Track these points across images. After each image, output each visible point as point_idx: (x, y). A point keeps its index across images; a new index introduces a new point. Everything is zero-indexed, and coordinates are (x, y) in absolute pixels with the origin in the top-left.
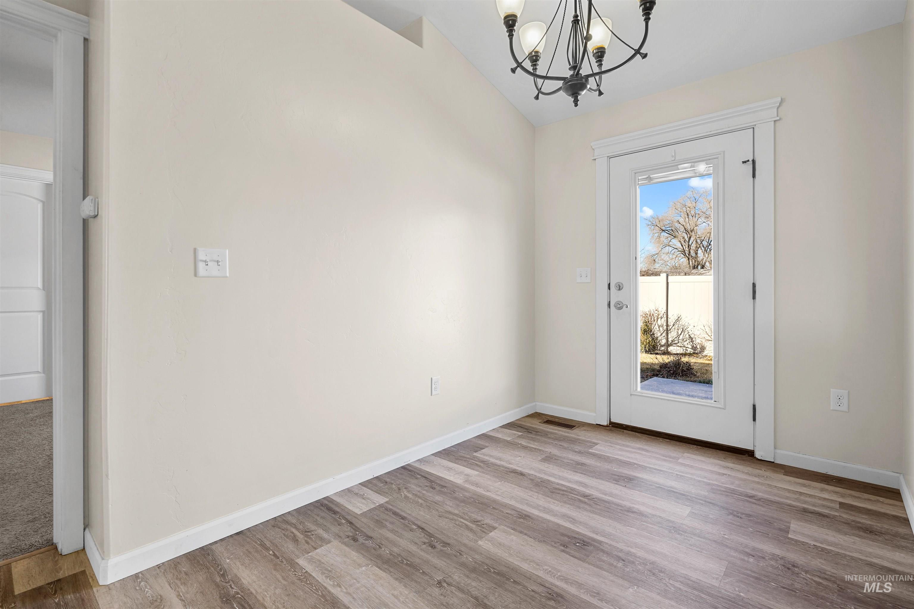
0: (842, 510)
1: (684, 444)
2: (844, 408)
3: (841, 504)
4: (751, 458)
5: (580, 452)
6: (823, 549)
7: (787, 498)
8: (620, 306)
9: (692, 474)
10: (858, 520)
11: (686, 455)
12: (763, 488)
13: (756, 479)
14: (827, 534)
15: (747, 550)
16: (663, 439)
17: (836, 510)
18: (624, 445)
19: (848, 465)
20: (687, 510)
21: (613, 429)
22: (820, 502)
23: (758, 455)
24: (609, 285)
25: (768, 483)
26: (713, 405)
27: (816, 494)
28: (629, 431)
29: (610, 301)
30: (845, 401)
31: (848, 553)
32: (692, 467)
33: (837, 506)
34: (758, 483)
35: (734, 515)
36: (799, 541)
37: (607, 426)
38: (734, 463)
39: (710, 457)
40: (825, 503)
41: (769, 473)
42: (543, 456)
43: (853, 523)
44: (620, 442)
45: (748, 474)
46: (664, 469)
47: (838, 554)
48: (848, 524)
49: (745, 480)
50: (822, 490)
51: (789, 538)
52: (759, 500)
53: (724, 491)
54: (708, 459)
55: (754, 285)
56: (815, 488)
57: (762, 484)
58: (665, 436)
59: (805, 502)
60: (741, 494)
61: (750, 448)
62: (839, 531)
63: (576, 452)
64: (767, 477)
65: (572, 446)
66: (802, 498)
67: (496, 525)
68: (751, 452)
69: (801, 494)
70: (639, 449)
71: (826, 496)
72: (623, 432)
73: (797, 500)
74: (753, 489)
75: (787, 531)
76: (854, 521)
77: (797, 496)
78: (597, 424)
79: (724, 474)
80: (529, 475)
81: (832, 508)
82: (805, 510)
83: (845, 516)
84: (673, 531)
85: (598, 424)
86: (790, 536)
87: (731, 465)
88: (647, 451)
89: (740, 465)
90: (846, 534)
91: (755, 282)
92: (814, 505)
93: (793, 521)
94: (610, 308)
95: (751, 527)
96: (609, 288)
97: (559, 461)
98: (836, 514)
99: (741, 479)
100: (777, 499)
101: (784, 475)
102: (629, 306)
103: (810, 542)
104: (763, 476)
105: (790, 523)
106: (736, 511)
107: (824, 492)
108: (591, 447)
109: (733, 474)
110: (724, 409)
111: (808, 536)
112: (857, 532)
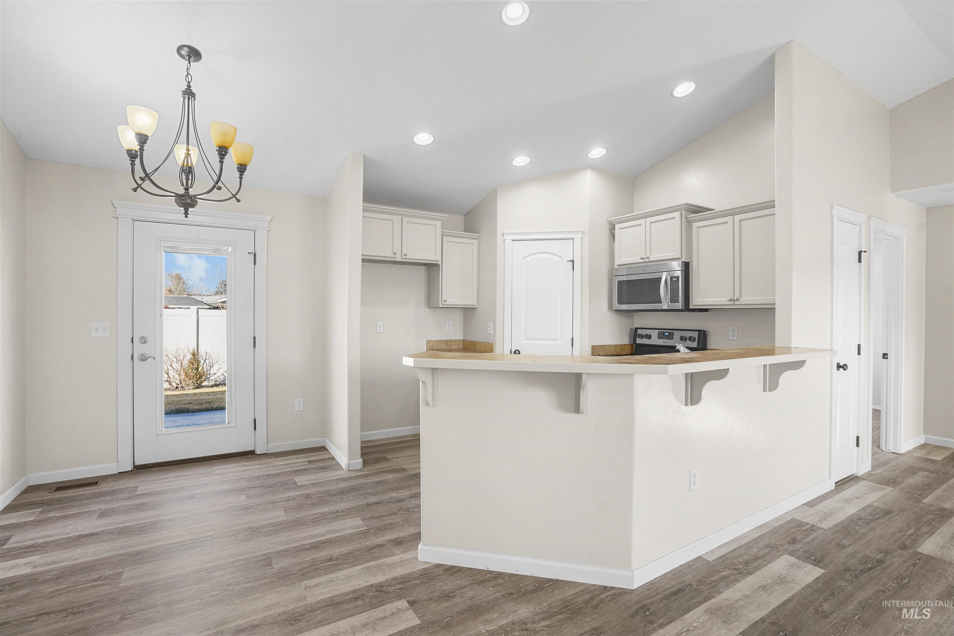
0: (310, 464)
1: (207, 462)
2: (301, 409)
3: (308, 461)
4: (254, 455)
5: (129, 498)
6: (314, 483)
7: (285, 469)
8: (143, 359)
9: (228, 477)
10: (318, 465)
11: (214, 468)
12: (271, 468)
13: (265, 466)
14: (311, 477)
15: (286, 499)
16: (188, 464)
17: (308, 465)
18: (163, 479)
19: (304, 441)
20: (243, 497)
21: (139, 471)
22: (299, 464)
23: (258, 452)
24: (132, 338)
25: (272, 465)
26: (227, 426)
27: (296, 461)
28: (156, 467)
29: (133, 354)
30: (302, 405)
31: (323, 480)
32: (224, 473)
33: (307, 463)
34: (267, 467)
35: (269, 488)
36: (303, 485)
37: (132, 471)
38: (246, 462)
39: (230, 464)
40: (302, 464)
41: (268, 460)
42: (97, 514)
43: (317, 468)
44: (156, 478)
45: (258, 464)
46: (209, 482)
47: (320, 482)
48: (315, 469)
49: (260, 468)
50: (297, 458)
51: (299, 486)
52: (274, 475)
53: (254, 479)
54: (230, 465)
55: (254, 338)
56: (294, 459)
57: (269, 467)
58: (190, 461)
59: (294, 467)
60: (264, 476)
61: (252, 449)
62: (315, 473)
63: (125, 499)
64: (269, 463)
65: (115, 496)
66: (291, 466)
67: (121, 570)
68: (252, 452)
69: (290, 464)
70: (177, 477)
71: (300, 460)
72: (151, 470)
73: (290, 468)
74: (267, 471)
75: (295, 483)
76: (317, 467)
77: (289, 466)
78: (119, 473)
79: (246, 470)
80: (103, 531)
81: (306, 465)
82: (296, 471)
83: (312, 466)
84: (246, 510)
85: (121, 471)
86: (298, 484)
87: (246, 463)
88: (184, 476)
89: (250, 461)
90: (317, 473)
91: (255, 336)
92: (298, 467)
93: (295, 478)
94: (133, 360)
95: (280, 489)
96: (132, 342)
97: (118, 511)
98: (309, 467)
99: (257, 469)
100: (281, 471)
101: (276, 458)
102: (156, 358)
103: (307, 483)
104: (267, 463)
105: (294, 479)
106: (268, 485)
107: (298, 459)
108: (136, 490)
109: (250, 468)
110: (235, 427)
111: (305, 481)
112: (320, 471)
